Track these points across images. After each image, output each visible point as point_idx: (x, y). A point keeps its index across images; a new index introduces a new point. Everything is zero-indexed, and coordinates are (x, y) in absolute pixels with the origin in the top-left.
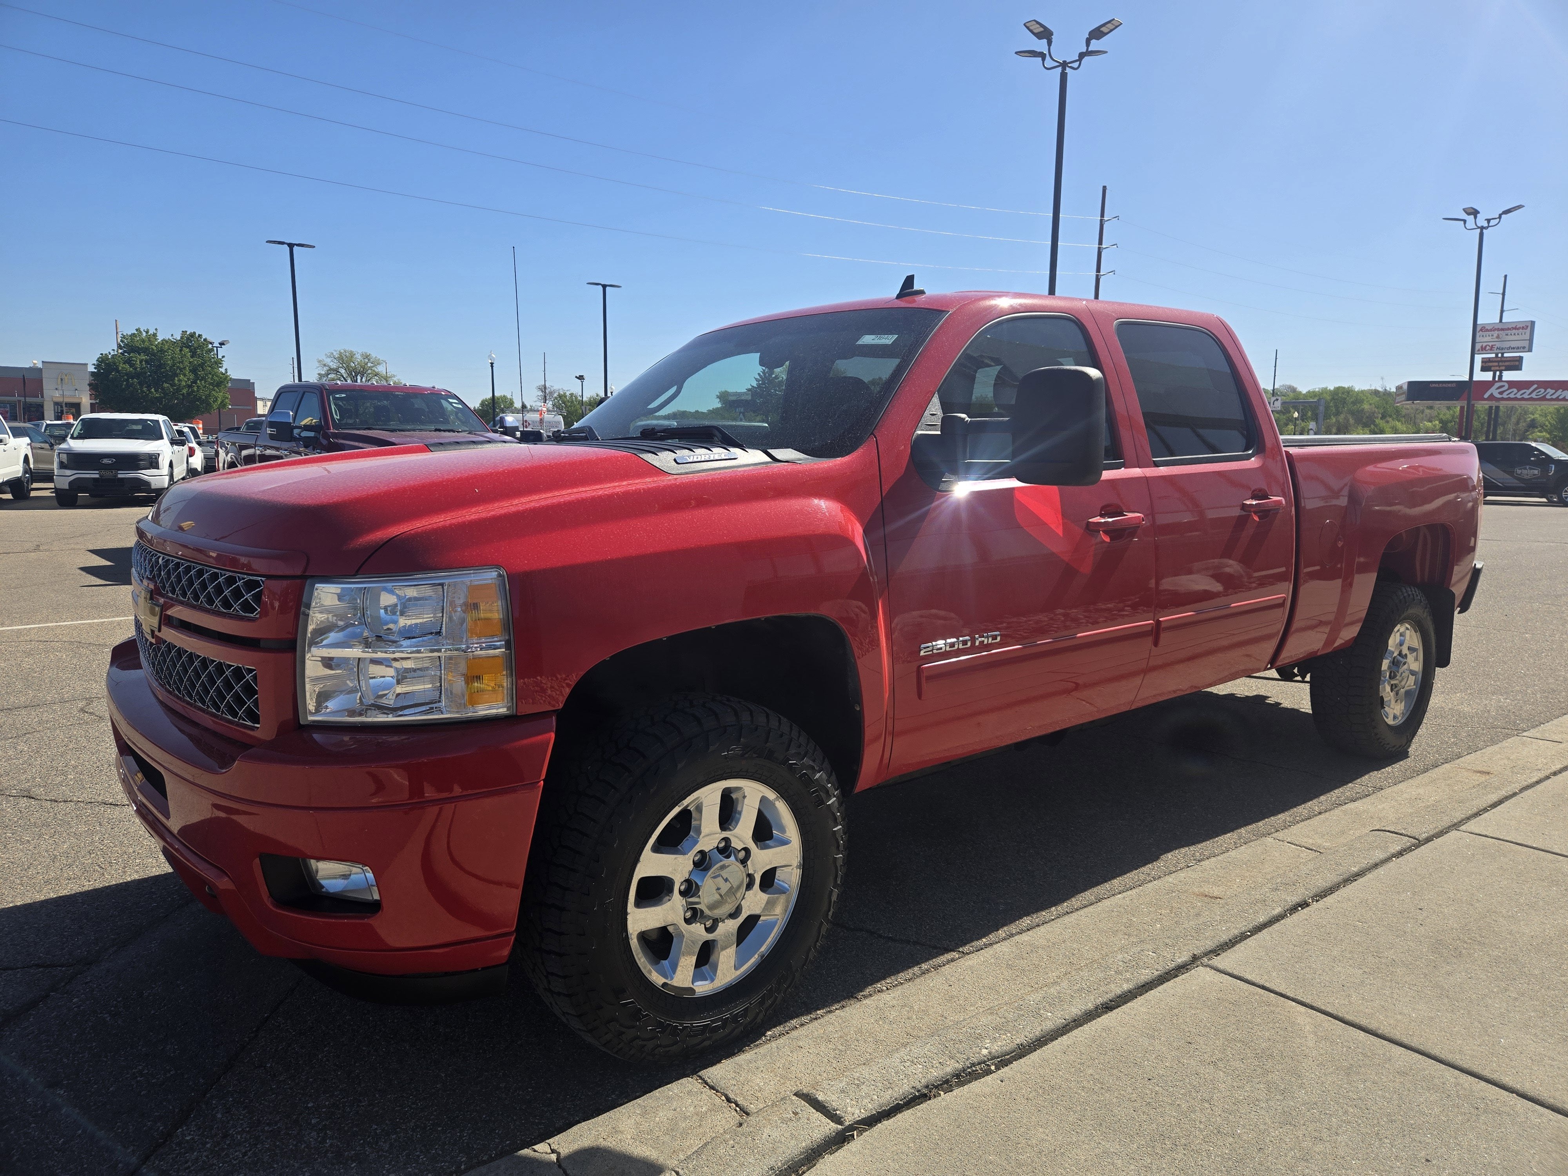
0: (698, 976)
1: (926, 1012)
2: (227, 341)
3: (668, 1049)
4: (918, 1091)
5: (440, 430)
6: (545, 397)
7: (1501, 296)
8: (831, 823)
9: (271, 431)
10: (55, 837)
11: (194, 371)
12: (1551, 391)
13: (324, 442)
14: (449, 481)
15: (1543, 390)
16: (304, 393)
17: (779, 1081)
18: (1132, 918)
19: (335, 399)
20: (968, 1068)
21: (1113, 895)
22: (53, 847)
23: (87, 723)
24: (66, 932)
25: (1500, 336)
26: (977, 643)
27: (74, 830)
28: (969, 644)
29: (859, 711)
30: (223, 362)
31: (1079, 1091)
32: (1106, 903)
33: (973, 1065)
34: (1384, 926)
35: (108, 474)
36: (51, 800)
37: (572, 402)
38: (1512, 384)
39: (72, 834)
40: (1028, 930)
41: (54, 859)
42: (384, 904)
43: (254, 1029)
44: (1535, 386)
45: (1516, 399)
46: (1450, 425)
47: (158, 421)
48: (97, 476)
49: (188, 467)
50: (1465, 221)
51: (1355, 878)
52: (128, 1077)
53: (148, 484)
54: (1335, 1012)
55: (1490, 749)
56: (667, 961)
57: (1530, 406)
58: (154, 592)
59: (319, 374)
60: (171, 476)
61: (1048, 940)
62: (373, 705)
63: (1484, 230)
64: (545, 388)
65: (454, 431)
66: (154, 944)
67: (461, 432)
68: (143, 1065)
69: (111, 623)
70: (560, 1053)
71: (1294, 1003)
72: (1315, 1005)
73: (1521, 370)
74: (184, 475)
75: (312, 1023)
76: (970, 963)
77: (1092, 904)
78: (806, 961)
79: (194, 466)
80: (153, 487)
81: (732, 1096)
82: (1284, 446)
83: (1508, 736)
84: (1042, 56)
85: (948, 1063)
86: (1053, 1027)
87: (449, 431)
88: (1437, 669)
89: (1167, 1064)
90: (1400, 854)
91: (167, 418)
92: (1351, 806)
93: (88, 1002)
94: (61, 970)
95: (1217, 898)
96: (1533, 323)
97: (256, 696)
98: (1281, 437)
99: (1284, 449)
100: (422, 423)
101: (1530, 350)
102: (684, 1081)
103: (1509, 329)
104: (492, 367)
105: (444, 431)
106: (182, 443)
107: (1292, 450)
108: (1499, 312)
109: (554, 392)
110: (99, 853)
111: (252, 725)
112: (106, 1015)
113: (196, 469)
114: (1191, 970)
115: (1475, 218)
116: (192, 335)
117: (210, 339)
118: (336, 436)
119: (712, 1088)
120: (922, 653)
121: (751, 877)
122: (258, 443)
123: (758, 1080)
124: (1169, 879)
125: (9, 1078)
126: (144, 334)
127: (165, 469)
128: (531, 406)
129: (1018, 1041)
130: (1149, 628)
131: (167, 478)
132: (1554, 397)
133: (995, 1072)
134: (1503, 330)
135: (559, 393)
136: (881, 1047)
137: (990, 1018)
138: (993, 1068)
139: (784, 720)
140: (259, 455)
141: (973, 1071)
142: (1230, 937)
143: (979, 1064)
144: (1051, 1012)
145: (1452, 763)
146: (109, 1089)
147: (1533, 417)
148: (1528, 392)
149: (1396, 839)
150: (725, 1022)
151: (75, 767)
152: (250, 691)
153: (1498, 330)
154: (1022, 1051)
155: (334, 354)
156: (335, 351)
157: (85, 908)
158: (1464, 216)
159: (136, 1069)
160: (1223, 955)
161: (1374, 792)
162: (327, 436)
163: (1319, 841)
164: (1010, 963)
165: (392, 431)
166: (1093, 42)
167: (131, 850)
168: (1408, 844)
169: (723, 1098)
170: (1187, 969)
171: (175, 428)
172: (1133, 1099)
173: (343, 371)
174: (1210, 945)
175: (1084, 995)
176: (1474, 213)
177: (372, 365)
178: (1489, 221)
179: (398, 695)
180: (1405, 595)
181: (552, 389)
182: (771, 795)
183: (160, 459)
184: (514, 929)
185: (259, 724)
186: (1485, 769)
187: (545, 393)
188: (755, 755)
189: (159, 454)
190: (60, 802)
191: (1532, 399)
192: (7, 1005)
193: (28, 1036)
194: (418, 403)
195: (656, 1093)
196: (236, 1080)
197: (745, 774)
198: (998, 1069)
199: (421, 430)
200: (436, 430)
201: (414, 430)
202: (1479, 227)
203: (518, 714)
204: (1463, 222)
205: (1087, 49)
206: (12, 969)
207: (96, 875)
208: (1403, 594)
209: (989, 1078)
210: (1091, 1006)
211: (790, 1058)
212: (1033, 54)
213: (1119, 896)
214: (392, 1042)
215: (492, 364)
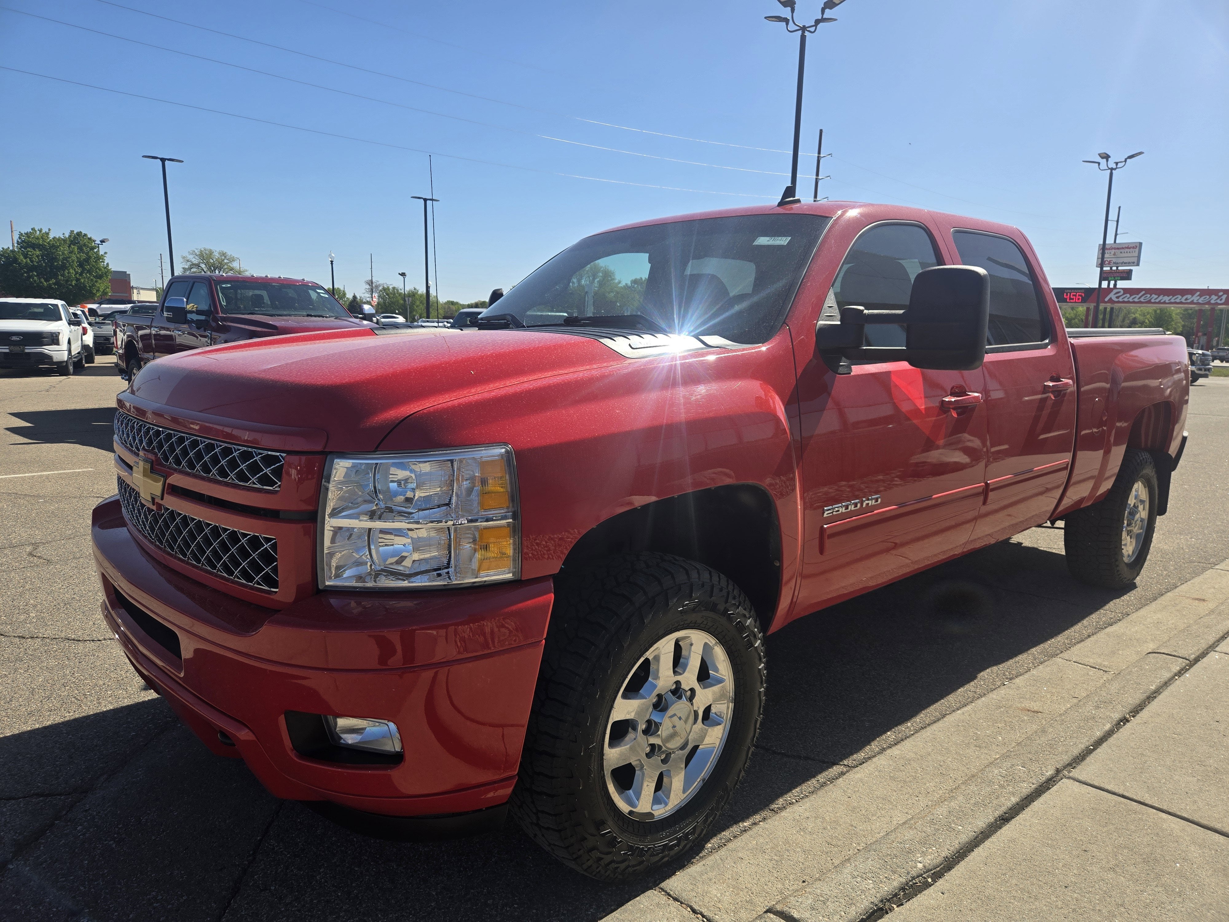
0: (656, 801)
1: (836, 822)
2: (108, 240)
3: (635, 868)
4: (876, 905)
5: (311, 316)
6: (372, 289)
7: (1116, 223)
8: (757, 662)
9: (168, 314)
10: (30, 671)
11: (81, 265)
12: (1154, 296)
13: (214, 324)
14: (447, 363)
15: (1149, 296)
16: (194, 283)
17: (733, 891)
18: (977, 731)
19: (222, 288)
20: (910, 881)
21: (954, 711)
22: (29, 680)
23: (37, 566)
24: (57, 761)
25: (1116, 253)
26: (864, 505)
27: (45, 665)
28: (859, 505)
29: (779, 566)
30: (105, 258)
31: (1012, 901)
32: (949, 719)
33: (913, 878)
34: (1195, 737)
35: (17, 349)
36: (19, 637)
37: (394, 294)
38: (1126, 291)
39: (45, 668)
40: (896, 744)
41: (33, 692)
42: (407, 756)
43: (251, 853)
44: (1143, 292)
45: (1128, 302)
46: (1073, 321)
47: (57, 305)
48: (7, 351)
49: (82, 343)
50: (1099, 163)
51: (1154, 695)
52: (145, 904)
53: (50, 357)
54: (1190, 817)
55: (1197, 580)
56: (631, 791)
57: (1132, 307)
58: (155, 463)
59: (183, 268)
60: (70, 351)
61: (916, 754)
62: (382, 570)
63: (1113, 171)
64: (372, 283)
65: (323, 317)
66: (141, 771)
67: (329, 317)
68: (156, 890)
69: (41, 476)
70: (533, 869)
71: (1154, 810)
72: (1172, 811)
73: (1131, 279)
74: (80, 350)
75: (303, 845)
76: (858, 776)
77: (939, 720)
78: (738, 780)
79: (87, 343)
80: (54, 360)
81: (696, 907)
82: (1069, 337)
83: (1204, 570)
84: (786, 21)
85: (893, 877)
86: (967, 839)
87: (319, 316)
88: (1158, 516)
89: (1075, 872)
90: (1180, 673)
91: (64, 303)
92: (1110, 629)
93: (91, 830)
94: (60, 799)
95: (1038, 712)
96: (1141, 244)
97: (275, 563)
98: (1067, 330)
99: (1070, 340)
100: (296, 309)
101: (1138, 265)
102: (649, 893)
103: (1123, 248)
104: (332, 264)
105: (315, 316)
106: (78, 324)
107: (1072, 340)
108: (1114, 234)
109: (379, 285)
110: (72, 685)
111: (269, 589)
112: (111, 842)
113: (88, 346)
114: (1057, 783)
115: (1107, 161)
116: (79, 234)
117: (94, 238)
118: (224, 319)
119: (676, 899)
120: (825, 515)
121: (696, 713)
122: (153, 325)
123: (714, 891)
124: (993, 695)
125: (32, 908)
126: (38, 232)
127: (64, 346)
128: (361, 297)
129: (944, 854)
130: (981, 490)
131: (66, 353)
132: (1157, 301)
133: (933, 884)
134: (1118, 249)
135: (383, 287)
136: (809, 857)
137: (912, 832)
138: (930, 880)
139: (722, 576)
140: (154, 335)
141: (914, 884)
142: (1080, 751)
143: (918, 877)
144: (960, 826)
145: (1172, 591)
146: (129, 916)
147: (1134, 316)
148: (1138, 296)
149: (1173, 660)
150: (679, 840)
151: (35, 606)
152: (268, 558)
153: (1115, 249)
154: (949, 864)
155: (196, 252)
156: (197, 249)
157: (71, 738)
158: (1099, 159)
159: (150, 895)
160: (1079, 767)
161: (1123, 618)
162: (216, 320)
163: (1099, 661)
164: (892, 775)
165: (272, 315)
166: (827, 11)
167: (101, 683)
168: (1184, 664)
169: (689, 909)
170: (1054, 781)
171: (71, 311)
172: (1059, 906)
173: (203, 266)
174: (1066, 759)
175: (982, 808)
176: (1106, 157)
177: (228, 261)
178: (1117, 163)
179: (414, 561)
180: (1141, 458)
181: (378, 283)
182: (711, 640)
183: (60, 337)
184: (516, 773)
185: (277, 588)
186: (1203, 597)
187: (372, 286)
188: (703, 609)
189: (59, 333)
190: (27, 638)
191: (1140, 302)
192: (17, 835)
193: (41, 864)
194: (291, 293)
195: (629, 905)
196: (246, 904)
197: (693, 625)
198: (934, 881)
199: (295, 315)
200: (308, 315)
201: (290, 315)
202: (1109, 169)
203: (523, 579)
204: (1097, 164)
205: (822, 16)
206: (14, 799)
207: (74, 707)
208: (1139, 458)
209: (931, 890)
210: (991, 819)
211: (735, 870)
212: (779, 19)
213: (959, 712)
214: (380, 862)
215: (332, 262)
